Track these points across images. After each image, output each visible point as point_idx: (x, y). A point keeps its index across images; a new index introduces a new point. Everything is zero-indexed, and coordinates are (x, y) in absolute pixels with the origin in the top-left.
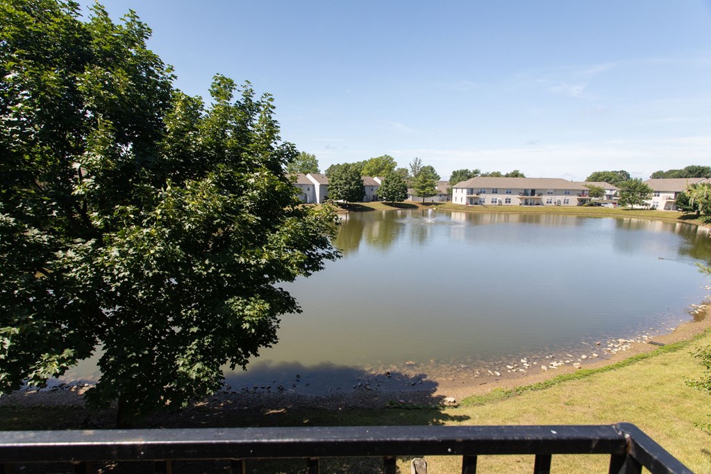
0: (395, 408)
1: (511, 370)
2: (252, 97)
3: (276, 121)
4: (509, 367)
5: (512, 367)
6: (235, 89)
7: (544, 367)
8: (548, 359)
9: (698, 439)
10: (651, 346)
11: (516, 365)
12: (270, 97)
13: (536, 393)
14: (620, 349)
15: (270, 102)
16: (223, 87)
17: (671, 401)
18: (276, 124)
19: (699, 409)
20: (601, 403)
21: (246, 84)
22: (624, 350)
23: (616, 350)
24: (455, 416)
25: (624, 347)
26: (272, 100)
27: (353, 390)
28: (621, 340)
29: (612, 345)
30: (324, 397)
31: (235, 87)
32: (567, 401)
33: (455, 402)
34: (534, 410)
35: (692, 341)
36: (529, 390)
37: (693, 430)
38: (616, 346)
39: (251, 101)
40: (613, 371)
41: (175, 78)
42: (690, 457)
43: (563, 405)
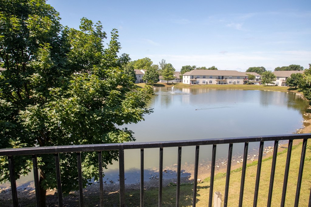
0: (174, 186)
1: (223, 164)
2: (101, 29)
3: (119, 43)
4: (223, 163)
5: (224, 163)
6: (92, 25)
7: (238, 162)
8: (239, 158)
9: (307, 185)
10: (282, 149)
11: (225, 162)
12: (116, 31)
13: (237, 173)
14: (269, 151)
15: (116, 33)
16: (87, 24)
17: (294, 171)
18: (119, 44)
19: (305, 173)
20: (265, 174)
21: (98, 23)
22: (271, 151)
23: (268, 152)
24: (204, 187)
25: (271, 150)
26: (117, 32)
27: (150, 180)
28: (270, 147)
29: (266, 149)
30: (135, 184)
31: (92, 24)
32: (251, 175)
33: (200, 181)
34: (238, 180)
35: (299, 145)
36: (234, 172)
37: (304, 181)
38: (268, 150)
39: (100, 31)
40: (268, 161)
41: (60, 19)
42: (305, 192)
43: (250, 177)
